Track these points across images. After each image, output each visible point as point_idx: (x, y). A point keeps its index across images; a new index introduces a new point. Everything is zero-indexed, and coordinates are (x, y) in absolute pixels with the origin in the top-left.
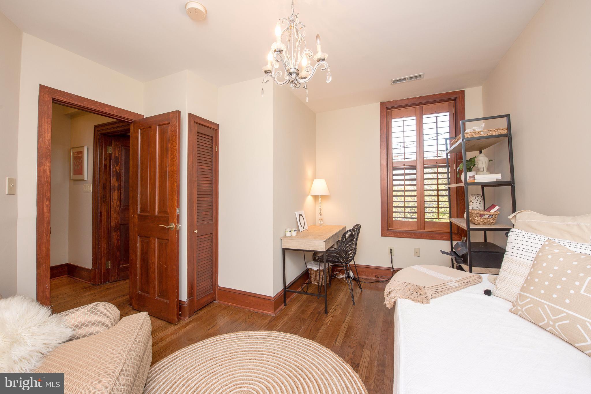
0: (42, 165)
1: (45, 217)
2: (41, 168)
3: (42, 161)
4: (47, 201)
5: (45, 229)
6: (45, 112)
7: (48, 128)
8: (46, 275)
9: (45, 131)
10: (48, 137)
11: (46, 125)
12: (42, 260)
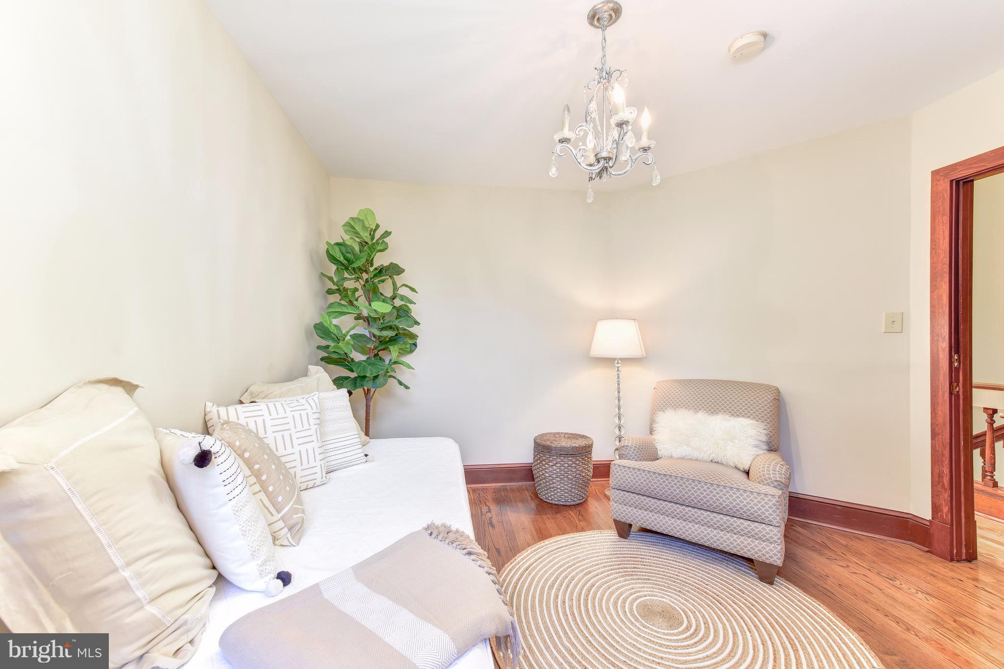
0: (936, 289)
1: (941, 365)
2: (935, 293)
3: (935, 283)
4: (942, 342)
5: (942, 384)
6: (939, 209)
7: (943, 231)
8: (942, 453)
9: (940, 237)
10: (943, 245)
11: (941, 227)
12: (936, 428)
